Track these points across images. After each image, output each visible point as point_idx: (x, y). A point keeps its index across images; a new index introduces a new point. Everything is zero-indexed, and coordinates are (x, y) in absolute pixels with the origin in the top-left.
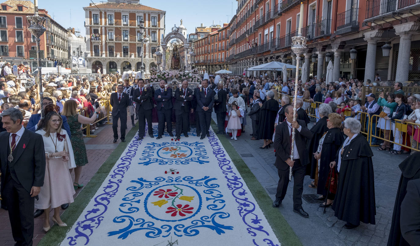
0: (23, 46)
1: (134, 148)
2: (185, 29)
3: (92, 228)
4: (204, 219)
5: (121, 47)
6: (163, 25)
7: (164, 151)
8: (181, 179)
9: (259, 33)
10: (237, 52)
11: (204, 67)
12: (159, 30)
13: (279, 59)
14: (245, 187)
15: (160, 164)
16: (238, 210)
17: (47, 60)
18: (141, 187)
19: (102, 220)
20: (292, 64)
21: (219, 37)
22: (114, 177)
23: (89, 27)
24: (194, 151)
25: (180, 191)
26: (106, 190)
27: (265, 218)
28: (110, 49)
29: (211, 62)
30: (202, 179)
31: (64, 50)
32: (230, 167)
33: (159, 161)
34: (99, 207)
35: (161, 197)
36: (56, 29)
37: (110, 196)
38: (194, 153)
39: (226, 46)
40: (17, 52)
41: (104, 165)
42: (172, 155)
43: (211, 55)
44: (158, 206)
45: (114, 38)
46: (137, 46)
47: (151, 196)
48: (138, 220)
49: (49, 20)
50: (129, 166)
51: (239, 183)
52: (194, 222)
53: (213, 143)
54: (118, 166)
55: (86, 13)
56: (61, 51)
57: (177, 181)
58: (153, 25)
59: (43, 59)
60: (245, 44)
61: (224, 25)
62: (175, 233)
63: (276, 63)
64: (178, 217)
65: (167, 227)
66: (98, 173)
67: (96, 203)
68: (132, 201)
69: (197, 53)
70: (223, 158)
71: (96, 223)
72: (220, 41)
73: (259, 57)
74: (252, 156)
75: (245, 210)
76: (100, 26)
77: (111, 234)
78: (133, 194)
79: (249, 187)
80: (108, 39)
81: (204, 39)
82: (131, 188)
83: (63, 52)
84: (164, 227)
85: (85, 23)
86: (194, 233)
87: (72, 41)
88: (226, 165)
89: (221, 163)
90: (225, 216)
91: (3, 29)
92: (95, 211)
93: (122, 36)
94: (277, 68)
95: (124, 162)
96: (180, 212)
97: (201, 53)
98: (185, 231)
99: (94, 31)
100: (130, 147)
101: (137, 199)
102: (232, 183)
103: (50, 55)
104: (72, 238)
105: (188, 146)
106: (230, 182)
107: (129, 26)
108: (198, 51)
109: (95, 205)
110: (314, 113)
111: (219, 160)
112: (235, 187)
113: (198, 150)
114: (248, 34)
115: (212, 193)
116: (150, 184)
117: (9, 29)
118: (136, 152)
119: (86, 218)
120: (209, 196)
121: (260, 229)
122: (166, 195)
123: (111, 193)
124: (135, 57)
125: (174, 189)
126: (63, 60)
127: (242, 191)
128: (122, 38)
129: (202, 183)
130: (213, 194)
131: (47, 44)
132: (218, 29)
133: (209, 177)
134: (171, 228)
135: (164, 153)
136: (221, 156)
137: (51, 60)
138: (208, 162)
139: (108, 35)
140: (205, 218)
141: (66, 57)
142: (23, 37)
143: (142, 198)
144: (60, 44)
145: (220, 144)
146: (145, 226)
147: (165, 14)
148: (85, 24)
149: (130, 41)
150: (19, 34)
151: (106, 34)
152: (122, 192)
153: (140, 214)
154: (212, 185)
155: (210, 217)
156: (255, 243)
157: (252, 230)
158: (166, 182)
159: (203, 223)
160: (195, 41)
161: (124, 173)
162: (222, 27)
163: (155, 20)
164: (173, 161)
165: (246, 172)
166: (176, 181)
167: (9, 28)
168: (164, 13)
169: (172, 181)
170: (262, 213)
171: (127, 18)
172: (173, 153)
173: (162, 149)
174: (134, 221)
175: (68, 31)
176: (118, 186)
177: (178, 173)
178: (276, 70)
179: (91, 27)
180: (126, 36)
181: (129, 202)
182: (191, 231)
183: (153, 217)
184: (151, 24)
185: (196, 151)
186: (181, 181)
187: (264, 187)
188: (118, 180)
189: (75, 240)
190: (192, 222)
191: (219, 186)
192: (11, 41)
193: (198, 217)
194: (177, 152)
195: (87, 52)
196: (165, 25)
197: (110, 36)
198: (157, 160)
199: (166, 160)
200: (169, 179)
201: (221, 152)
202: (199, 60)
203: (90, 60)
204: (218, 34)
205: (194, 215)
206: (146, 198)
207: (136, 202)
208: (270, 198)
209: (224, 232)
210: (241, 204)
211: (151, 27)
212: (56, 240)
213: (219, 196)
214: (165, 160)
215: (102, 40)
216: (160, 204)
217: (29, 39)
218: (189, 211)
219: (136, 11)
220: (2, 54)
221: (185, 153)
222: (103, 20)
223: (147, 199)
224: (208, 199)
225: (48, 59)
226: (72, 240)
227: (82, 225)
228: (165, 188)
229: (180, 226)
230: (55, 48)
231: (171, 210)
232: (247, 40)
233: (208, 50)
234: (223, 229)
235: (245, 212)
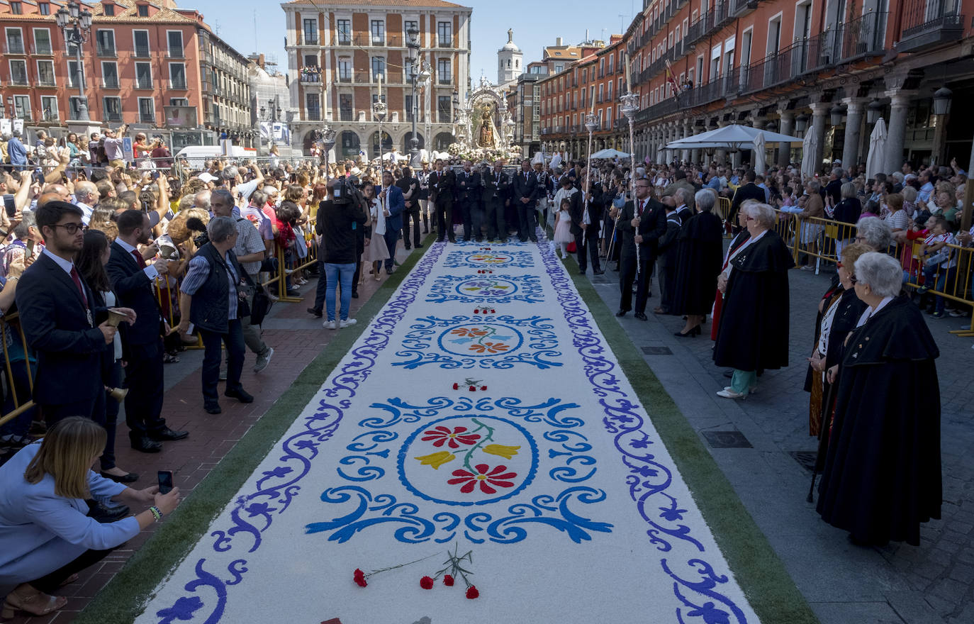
0: (153, 98)
1: (386, 328)
2: (519, 53)
3: (269, 513)
4: (540, 501)
5: (369, 96)
6: (466, 43)
7: (456, 337)
8: (492, 404)
9: (699, 56)
10: (643, 106)
11: (563, 143)
12: (457, 54)
13: (746, 119)
14: (649, 427)
15: (443, 366)
16: (628, 483)
17: (203, 130)
18: (393, 420)
19: (296, 494)
20: (778, 131)
21: (599, 70)
22: (332, 394)
23: (295, 52)
24: (527, 337)
25: (488, 433)
26: (311, 425)
27: (696, 506)
28: (344, 102)
29: (578, 130)
30: (543, 406)
31: (242, 107)
32: (613, 377)
33: (441, 359)
34: (291, 463)
35: (439, 444)
36: (222, 57)
37: (320, 439)
38: (527, 341)
39: (616, 91)
40: (139, 113)
41: (313, 366)
42: (474, 347)
43: (579, 116)
44: (430, 466)
45: (353, 76)
46: (405, 94)
47: (414, 442)
48: (380, 499)
49: (208, 37)
50: (369, 369)
51: (633, 417)
52: (516, 510)
53: (574, 320)
54: (343, 370)
55: (289, 16)
56: (236, 109)
57: (482, 407)
58: (442, 41)
59: (195, 126)
60: (663, 85)
61: (612, 39)
62: (466, 533)
63: (737, 128)
64: (477, 495)
65: (448, 517)
66: (297, 383)
67: (285, 454)
68: (368, 451)
69: (546, 108)
70: (597, 355)
71: (281, 501)
72: (601, 78)
73: (696, 115)
74: (668, 352)
75: (646, 484)
76: (321, 47)
77: (314, 528)
78: (374, 435)
79: (659, 427)
80: (338, 79)
81: (564, 74)
82: (369, 422)
83: (240, 111)
84: (440, 518)
85: (286, 40)
86: (513, 535)
87: (259, 86)
88: (602, 372)
89: (592, 368)
90: (595, 497)
91: (108, 59)
92: (280, 472)
93: (371, 70)
94: (742, 142)
95: (360, 360)
96: (482, 483)
97: (555, 111)
98: (492, 530)
99: (307, 61)
100: (376, 327)
101: (381, 447)
102: (616, 418)
103: (212, 119)
104: (221, 533)
105: (514, 326)
106: (610, 414)
107: (385, 46)
108: (549, 106)
109: (284, 459)
110: (833, 251)
111: (587, 361)
112: (622, 427)
113: (537, 336)
114: (671, 60)
115: (566, 438)
116: (417, 412)
117: (120, 60)
118: (388, 338)
119: (259, 487)
120: (558, 447)
121: (682, 533)
122: (452, 439)
123: (322, 432)
124: (401, 119)
125: (471, 427)
126: (239, 129)
127: (638, 436)
128: (371, 76)
129: (541, 414)
130: (565, 443)
131: (203, 93)
132: (597, 49)
133: (559, 400)
134: (457, 520)
135: (454, 342)
136: (593, 352)
137: (213, 129)
138: (560, 365)
139: (337, 69)
140: (544, 501)
141: (247, 122)
142: (152, 77)
143: (394, 447)
144: (233, 91)
145: (592, 322)
146: (397, 513)
147: (469, 16)
148: (286, 44)
149: (389, 82)
150: (143, 70)
151: (333, 68)
152: (349, 430)
153: (388, 485)
154: (565, 420)
155: (555, 497)
156: (667, 570)
157: (662, 535)
158: (455, 409)
159: (538, 513)
160: (543, 80)
161: (357, 385)
162: (607, 44)
163: (448, 30)
164: (474, 361)
165: (653, 391)
166: (478, 407)
167: (122, 57)
168: (468, 13)
169: (470, 407)
170: (689, 494)
171: (381, 28)
172: (476, 341)
173: (451, 331)
174: (371, 500)
175: (249, 62)
176: (341, 415)
177: (484, 388)
178: (738, 145)
179: (299, 51)
180: (380, 71)
181: (363, 454)
182: (507, 532)
183: (417, 493)
184: (437, 40)
185: (532, 339)
186: (492, 408)
187: (697, 428)
188: (342, 402)
189: (228, 540)
190: (511, 510)
191: (582, 423)
192: (127, 86)
193: (526, 496)
194: (486, 340)
195: (292, 110)
196: (469, 43)
197: (343, 72)
198: (438, 356)
199: (459, 359)
200: (461, 403)
201: (592, 340)
202: (551, 127)
203: (299, 127)
204: (596, 61)
205: (516, 492)
206: (402, 447)
207: (378, 454)
208: (711, 458)
209: (588, 538)
210: (637, 470)
211: (437, 47)
212: (184, 537)
213: (582, 447)
214: (455, 358)
215: (324, 81)
216: (434, 461)
217: (163, 81)
218: (504, 480)
219: (403, 9)
220: (108, 118)
221: (506, 343)
222: (327, 32)
223: (404, 448)
224: (553, 454)
225: (207, 127)
226: (222, 538)
227: (248, 504)
228: (451, 425)
229: (479, 517)
230: (222, 102)
231: (460, 477)
232: (668, 75)
233: (572, 102)
234: (586, 530)
235: (645, 490)
